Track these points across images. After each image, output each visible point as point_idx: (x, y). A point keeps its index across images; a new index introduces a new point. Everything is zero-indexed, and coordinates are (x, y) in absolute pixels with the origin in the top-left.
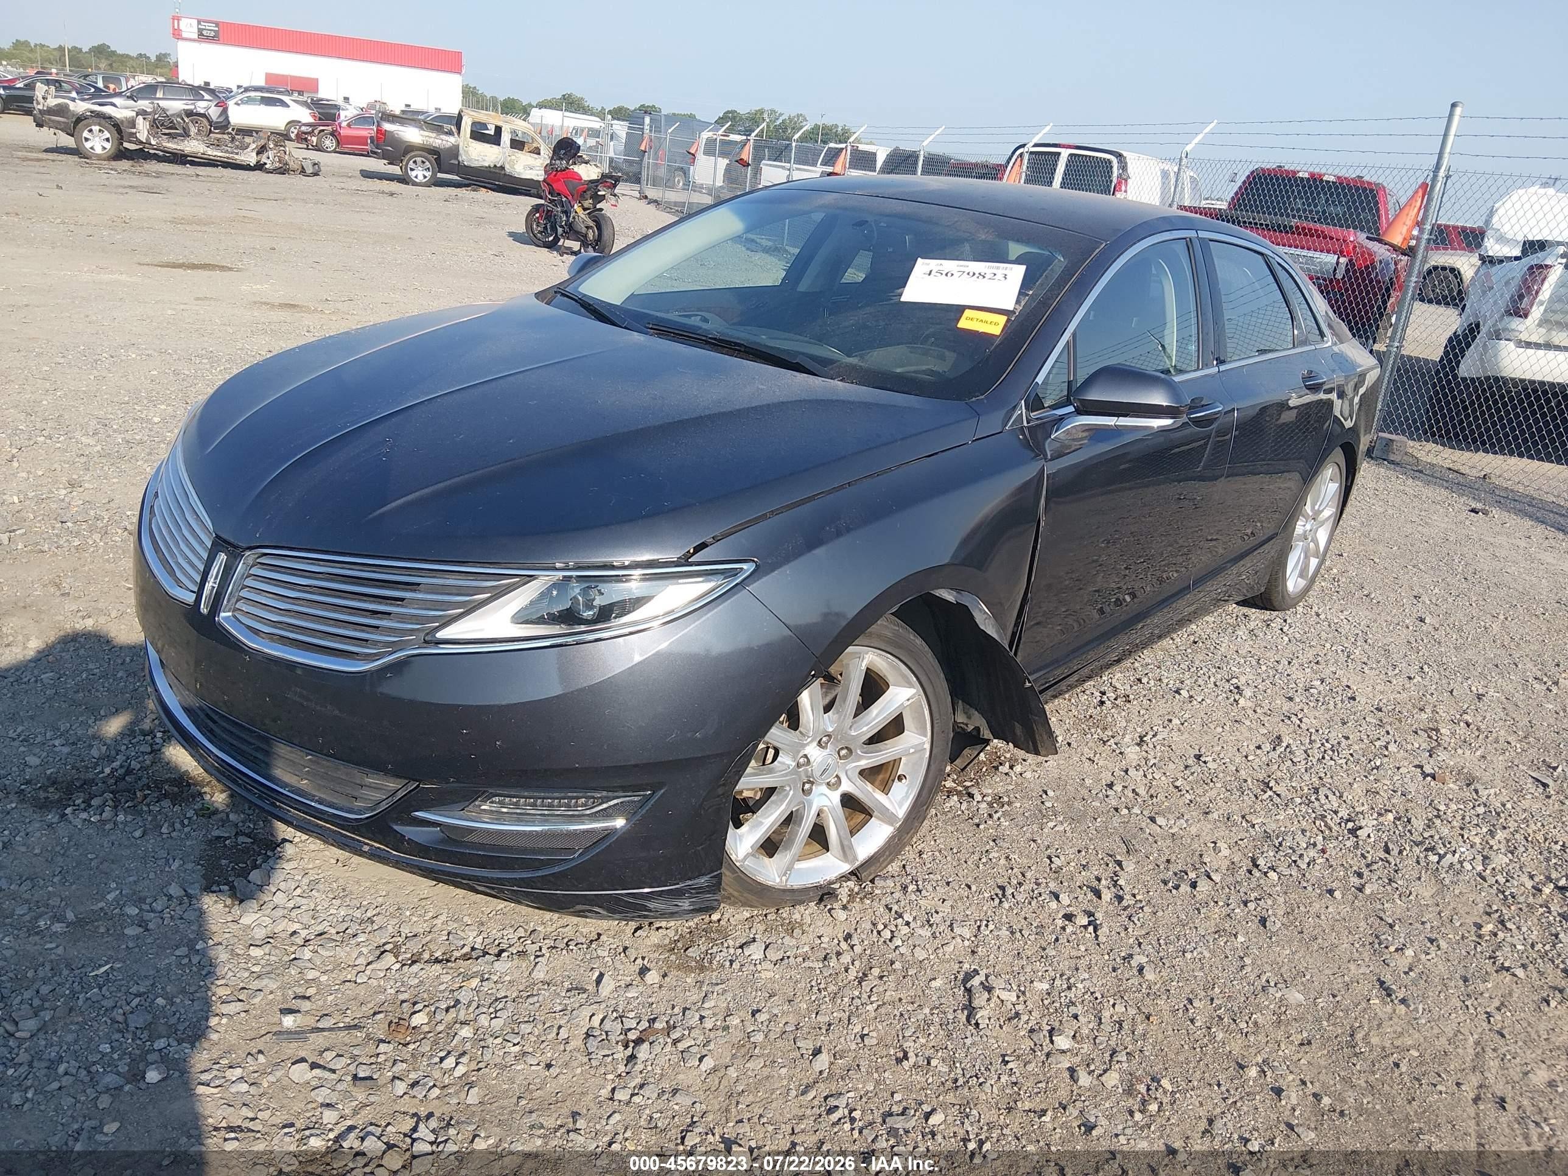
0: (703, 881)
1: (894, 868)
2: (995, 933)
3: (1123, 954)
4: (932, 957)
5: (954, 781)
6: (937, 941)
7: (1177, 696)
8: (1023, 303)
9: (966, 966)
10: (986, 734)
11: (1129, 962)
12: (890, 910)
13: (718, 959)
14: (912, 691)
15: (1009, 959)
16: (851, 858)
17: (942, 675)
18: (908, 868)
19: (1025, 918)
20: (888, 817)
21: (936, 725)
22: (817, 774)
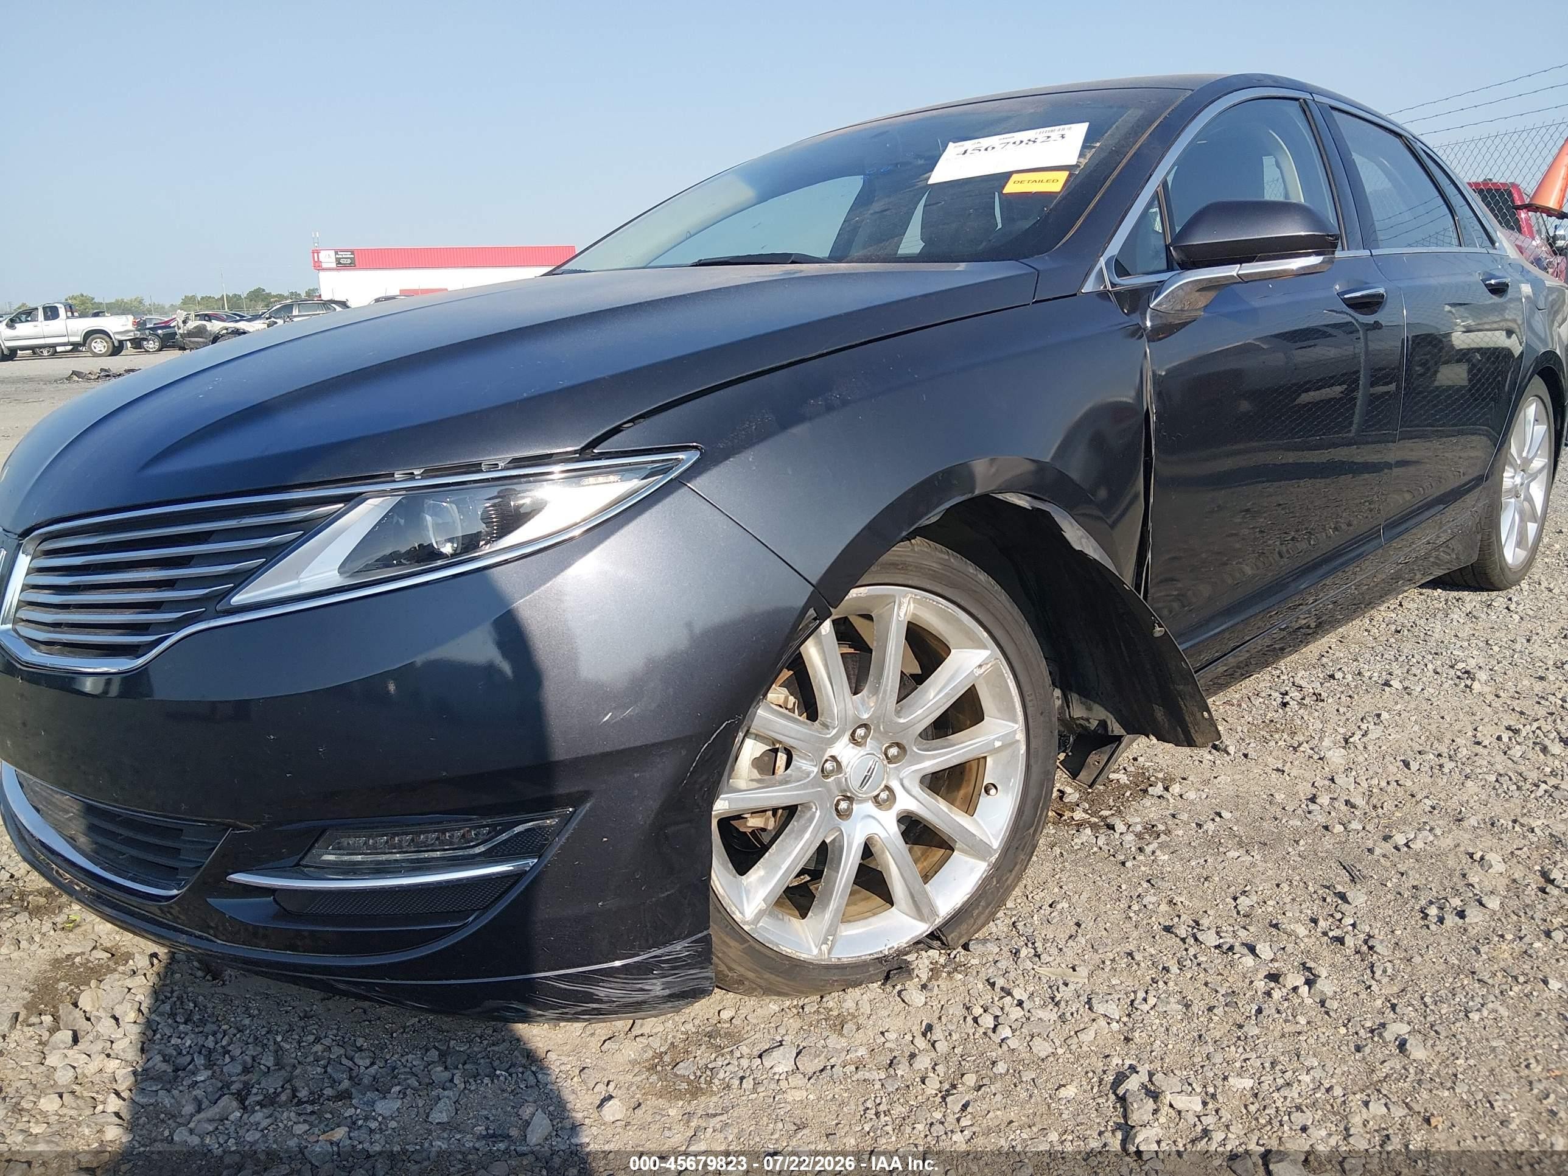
0: (679, 948)
1: (999, 926)
2: (1161, 1008)
3: (1368, 1024)
4: (1060, 1051)
5: (1085, 811)
6: (1067, 1027)
7: (1386, 688)
8: (1089, 156)
9: (1116, 1061)
10: (1116, 729)
11: (1380, 1035)
12: (993, 985)
13: (721, 1075)
14: (985, 653)
15: (1185, 1046)
16: (925, 911)
17: (1028, 629)
18: (1020, 925)
19: (1206, 984)
20: (978, 849)
21: (1029, 704)
22: (854, 784)
